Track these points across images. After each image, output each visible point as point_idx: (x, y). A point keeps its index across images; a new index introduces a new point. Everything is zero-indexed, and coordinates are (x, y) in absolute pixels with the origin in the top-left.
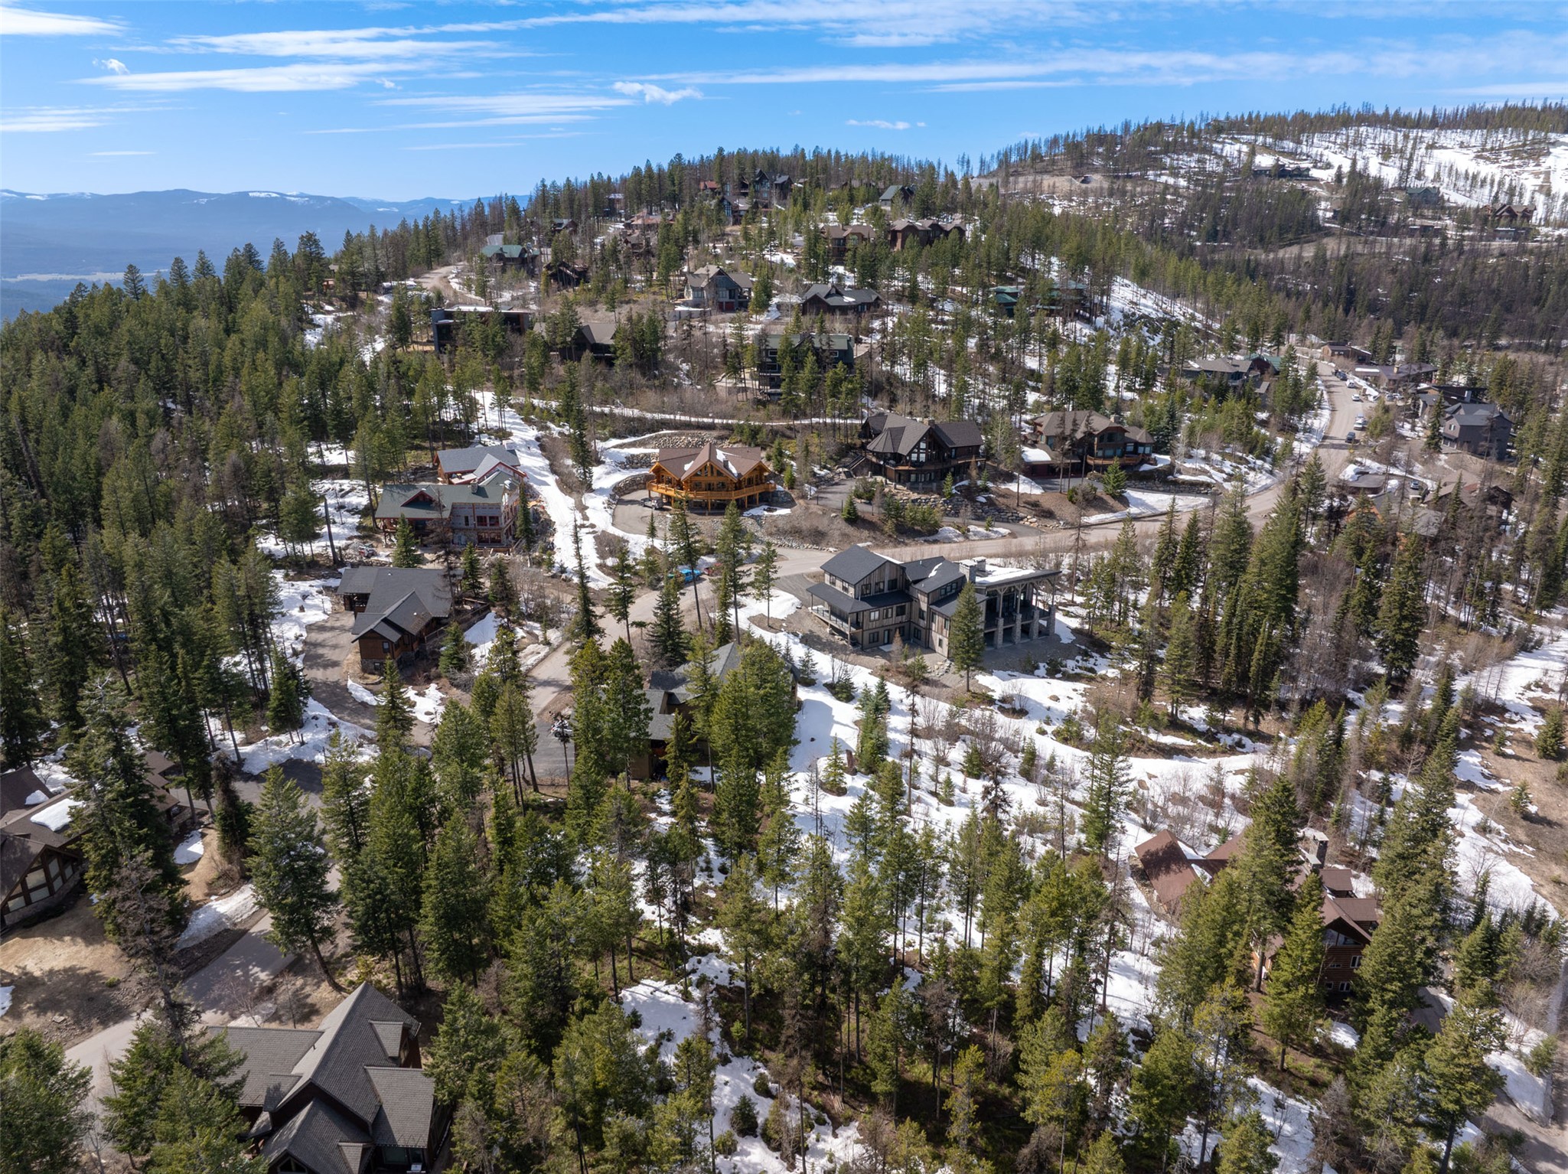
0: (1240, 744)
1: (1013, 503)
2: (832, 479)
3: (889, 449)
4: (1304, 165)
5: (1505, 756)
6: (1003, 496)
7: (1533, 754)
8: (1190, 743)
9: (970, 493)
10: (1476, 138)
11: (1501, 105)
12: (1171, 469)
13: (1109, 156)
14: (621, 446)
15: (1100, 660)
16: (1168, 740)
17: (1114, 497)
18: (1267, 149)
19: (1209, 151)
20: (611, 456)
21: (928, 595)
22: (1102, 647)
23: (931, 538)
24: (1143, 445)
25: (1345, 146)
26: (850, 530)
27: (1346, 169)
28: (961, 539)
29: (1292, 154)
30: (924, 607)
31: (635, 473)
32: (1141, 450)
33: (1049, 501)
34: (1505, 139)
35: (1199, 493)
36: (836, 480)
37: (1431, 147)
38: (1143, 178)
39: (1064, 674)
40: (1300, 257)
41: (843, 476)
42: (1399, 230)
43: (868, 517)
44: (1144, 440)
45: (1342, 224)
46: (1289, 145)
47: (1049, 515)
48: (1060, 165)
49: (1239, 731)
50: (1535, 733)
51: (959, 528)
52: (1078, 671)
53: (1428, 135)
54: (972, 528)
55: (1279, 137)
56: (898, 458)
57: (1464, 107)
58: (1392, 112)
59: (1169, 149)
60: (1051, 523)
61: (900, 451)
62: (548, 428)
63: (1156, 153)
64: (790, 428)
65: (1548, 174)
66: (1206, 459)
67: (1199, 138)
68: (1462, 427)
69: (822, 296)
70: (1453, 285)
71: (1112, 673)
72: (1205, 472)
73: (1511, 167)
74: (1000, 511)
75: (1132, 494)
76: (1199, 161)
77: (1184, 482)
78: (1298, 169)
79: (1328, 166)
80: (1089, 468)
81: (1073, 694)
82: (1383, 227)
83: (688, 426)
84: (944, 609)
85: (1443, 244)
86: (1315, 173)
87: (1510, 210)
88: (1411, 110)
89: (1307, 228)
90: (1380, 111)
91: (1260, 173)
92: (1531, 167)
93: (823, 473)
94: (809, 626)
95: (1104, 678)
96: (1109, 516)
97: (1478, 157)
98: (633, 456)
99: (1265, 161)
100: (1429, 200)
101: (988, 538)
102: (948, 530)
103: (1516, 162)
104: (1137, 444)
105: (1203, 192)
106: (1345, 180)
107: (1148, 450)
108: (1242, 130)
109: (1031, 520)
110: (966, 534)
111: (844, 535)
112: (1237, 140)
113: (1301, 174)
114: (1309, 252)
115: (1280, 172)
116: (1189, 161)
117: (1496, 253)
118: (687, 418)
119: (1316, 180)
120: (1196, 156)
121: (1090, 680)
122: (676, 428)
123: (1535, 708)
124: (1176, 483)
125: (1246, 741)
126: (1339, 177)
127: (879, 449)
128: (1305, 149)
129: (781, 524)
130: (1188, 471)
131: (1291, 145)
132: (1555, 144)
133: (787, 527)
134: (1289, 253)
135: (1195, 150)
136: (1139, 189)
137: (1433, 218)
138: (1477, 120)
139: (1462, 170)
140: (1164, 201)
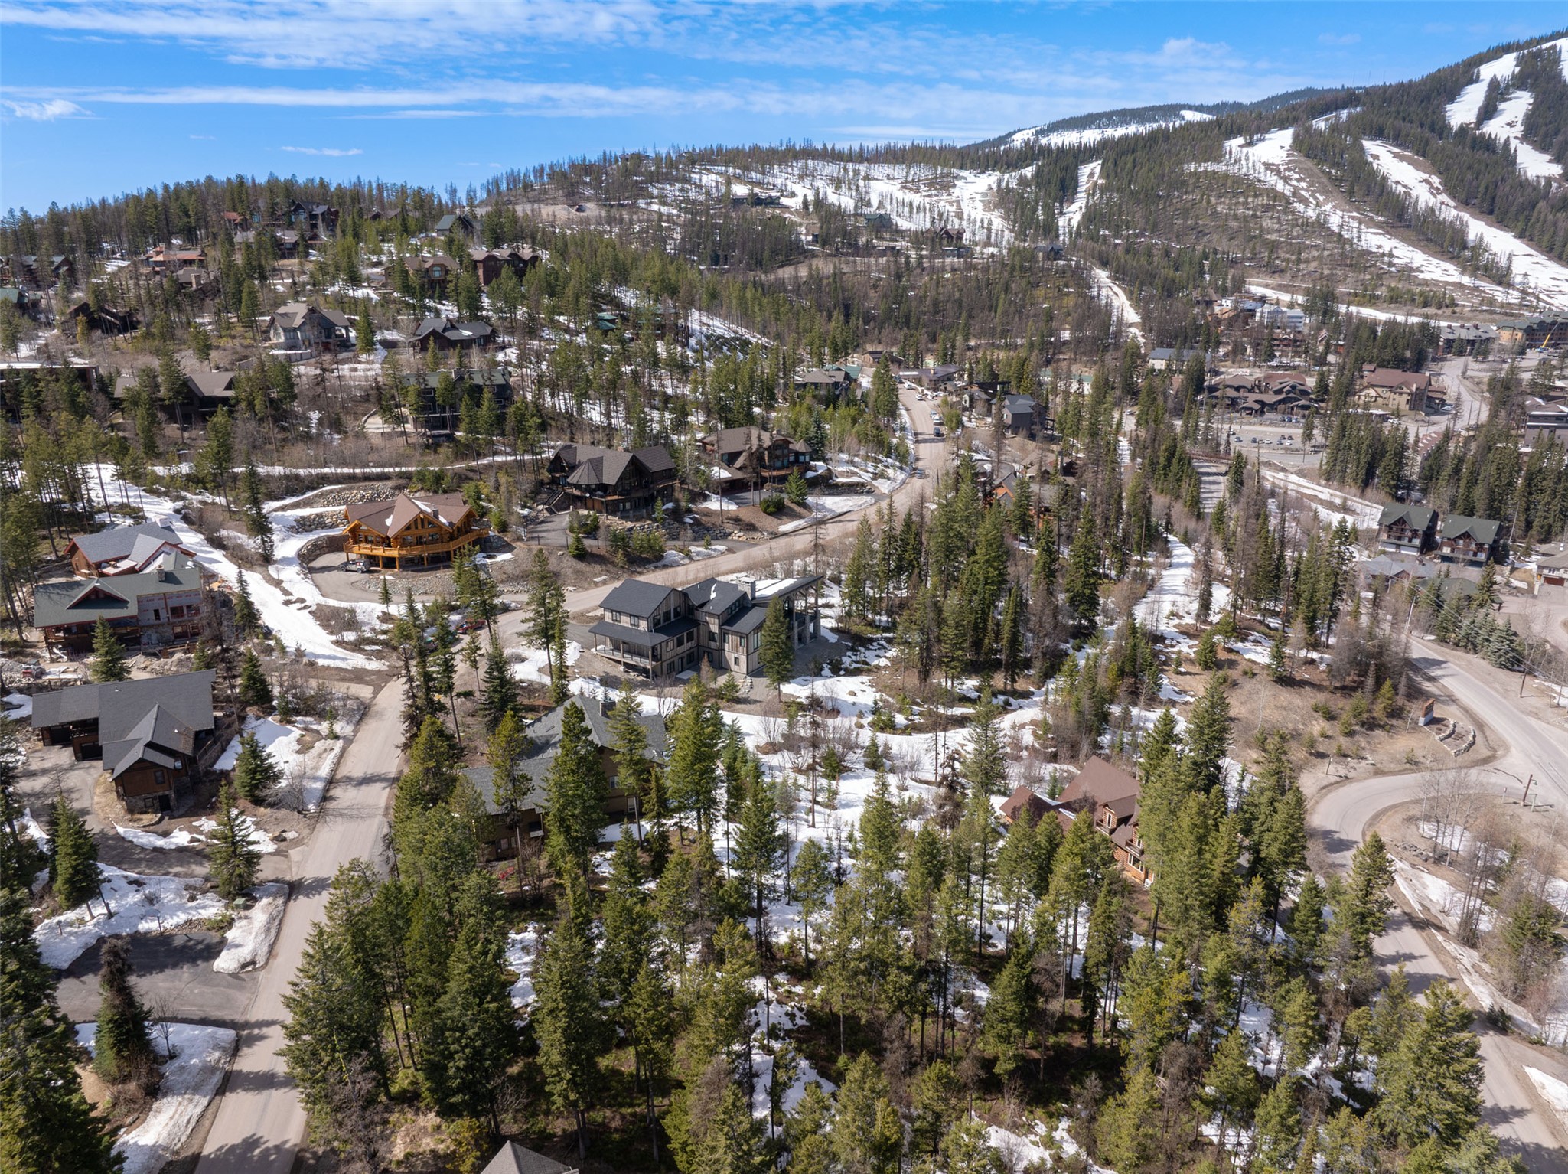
0: (1007, 704)
1: (717, 521)
2: (536, 517)
3: (594, 481)
4: (774, 194)
5: (1182, 674)
6: (705, 515)
7: (1197, 669)
8: (972, 711)
9: (677, 514)
10: (899, 171)
11: (908, 144)
12: (830, 474)
13: (597, 185)
14: (283, 508)
15: (868, 653)
16: (958, 711)
17: (798, 504)
18: (740, 179)
19: (687, 181)
20: (278, 521)
21: (719, 617)
22: (862, 642)
23: (660, 564)
24: (803, 454)
25: (801, 177)
26: (581, 566)
27: (811, 197)
28: (687, 561)
29: (759, 184)
30: (715, 629)
31: (313, 536)
32: (801, 458)
33: (747, 515)
34: (922, 172)
35: (856, 493)
36: (541, 518)
37: (867, 178)
38: (634, 205)
39: (846, 670)
40: (796, 277)
41: (546, 514)
42: (869, 250)
43: (595, 551)
44: (803, 450)
45: (823, 246)
46: (756, 176)
47: (750, 528)
48: (552, 194)
49: (1003, 693)
50: (1191, 651)
51: (681, 551)
52: (855, 665)
53: (862, 168)
54: (693, 549)
55: (747, 168)
56: (604, 488)
57: (881, 144)
58: (829, 148)
59: (653, 178)
60: (757, 535)
61: (605, 481)
62: (184, 498)
63: (642, 182)
64: (471, 470)
65: (958, 202)
66: (851, 462)
67: (677, 169)
68: (1014, 415)
69: (440, 330)
70: (925, 297)
71: (883, 662)
72: (855, 474)
73: (930, 196)
74: (708, 529)
75: (810, 500)
76: (682, 190)
77: (843, 485)
78: (770, 197)
79: (793, 195)
80: (764, 480)
81: (864, 687)
82: (856, 250)
83: (352, 478)
84: (737, 627)
85: (907, 263)
86: (784, 201)
87: (947, 233)
88: (843, 146)
89: (794, 252)
90: (819, 146)
91: (738, 202)
92: (945, 197)
93: (526, 512)
94: (602, 667)
95: (878, 667)
96: (800, 523)
97: (903, 187)
98: (303, 518)
99: (740, 190)
100: (882, 224)
101: (710, 557)
102: (672, 554)
103: (934, 192)
104: (797, 454)
105: (694, 220)
106: (811, 208)
107: (807, 458)
108: (714, 163)
109: (738, 535)
110: (688, 555)
111: (577, 572)
112: (710, 171)
113: (772, 202)
114: (803, 272)
115: (756, 201)
116: (673, 190)
117: (948, 268)
118: (346, 470)
119: (787, 207)
120: (678, 186)
121: (869, 672)
122: (339, 483)
123: (1182, 633)
124: (837, 486)
125: (1012, 700)
126: (806, 204)
127: (584, 482)
128: (771, 180)
129: (509, 569)
130: (842, 474)
131: (759, 176)
132: (957, 177)
133: (517, 572)
134: (786, 273)
135: (677, 180)
136: (635, 217)
137: (892, 240)
138: (892, 156)
139: (900, 199)
140: (661, 228)
